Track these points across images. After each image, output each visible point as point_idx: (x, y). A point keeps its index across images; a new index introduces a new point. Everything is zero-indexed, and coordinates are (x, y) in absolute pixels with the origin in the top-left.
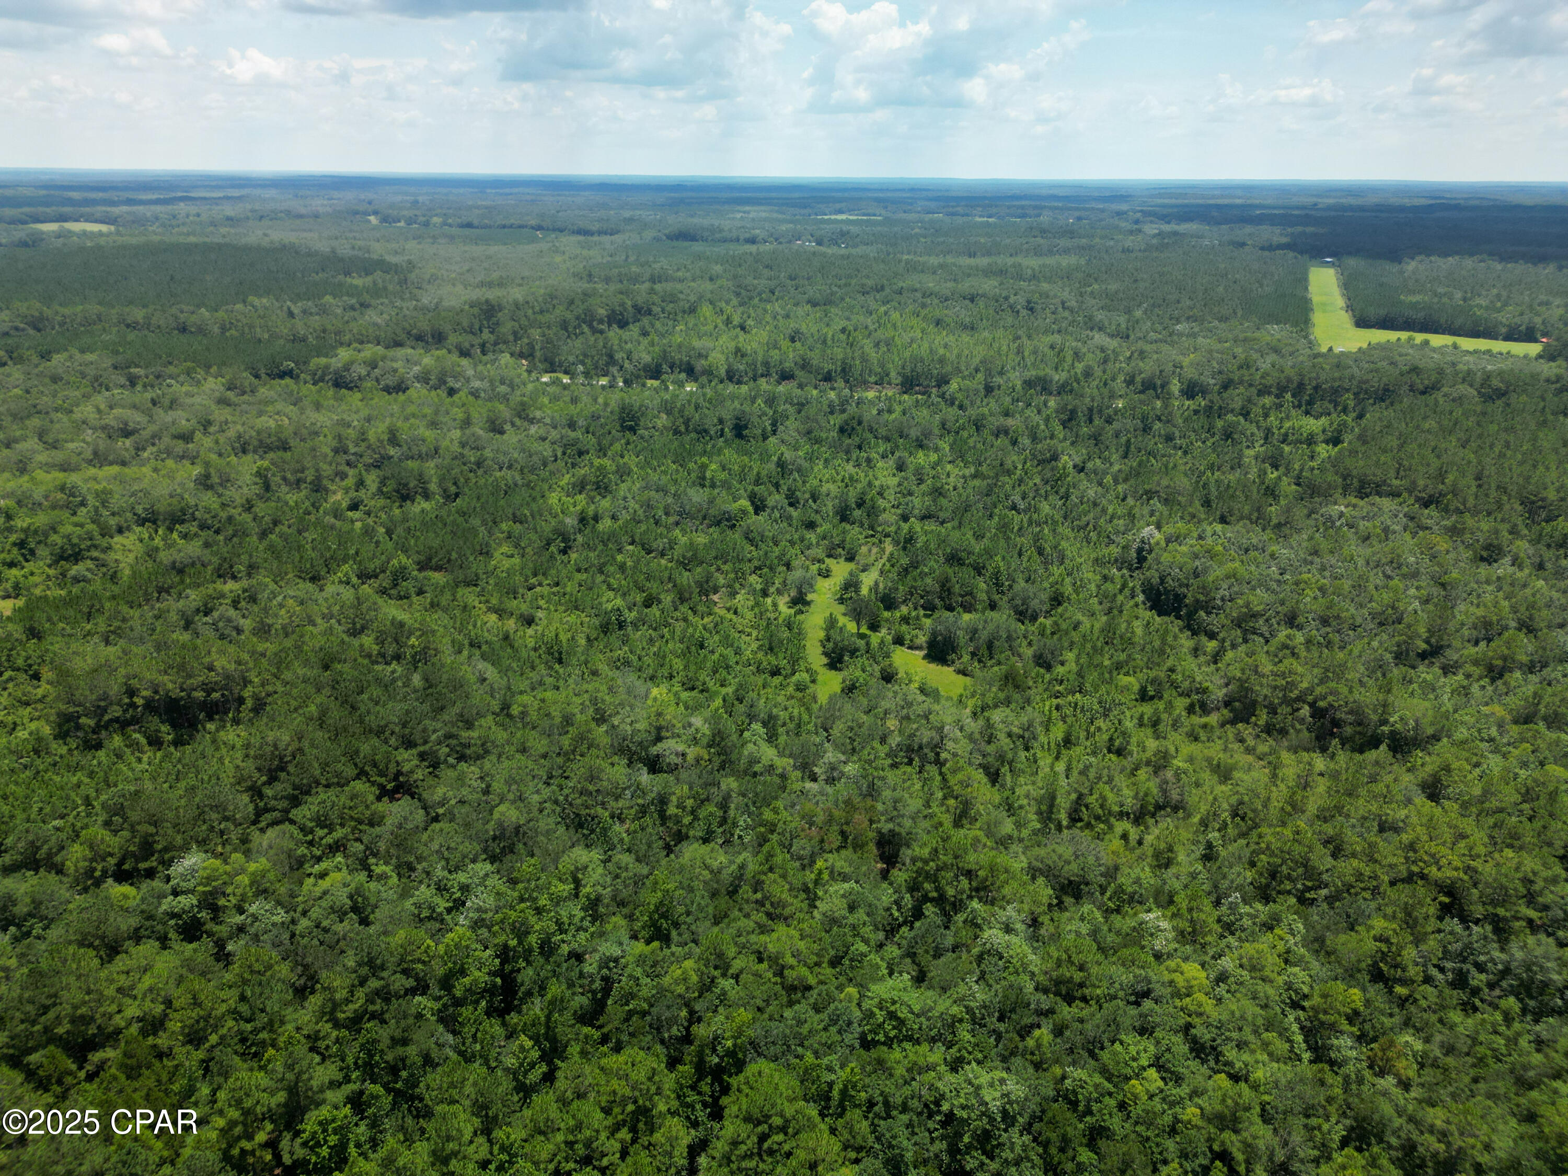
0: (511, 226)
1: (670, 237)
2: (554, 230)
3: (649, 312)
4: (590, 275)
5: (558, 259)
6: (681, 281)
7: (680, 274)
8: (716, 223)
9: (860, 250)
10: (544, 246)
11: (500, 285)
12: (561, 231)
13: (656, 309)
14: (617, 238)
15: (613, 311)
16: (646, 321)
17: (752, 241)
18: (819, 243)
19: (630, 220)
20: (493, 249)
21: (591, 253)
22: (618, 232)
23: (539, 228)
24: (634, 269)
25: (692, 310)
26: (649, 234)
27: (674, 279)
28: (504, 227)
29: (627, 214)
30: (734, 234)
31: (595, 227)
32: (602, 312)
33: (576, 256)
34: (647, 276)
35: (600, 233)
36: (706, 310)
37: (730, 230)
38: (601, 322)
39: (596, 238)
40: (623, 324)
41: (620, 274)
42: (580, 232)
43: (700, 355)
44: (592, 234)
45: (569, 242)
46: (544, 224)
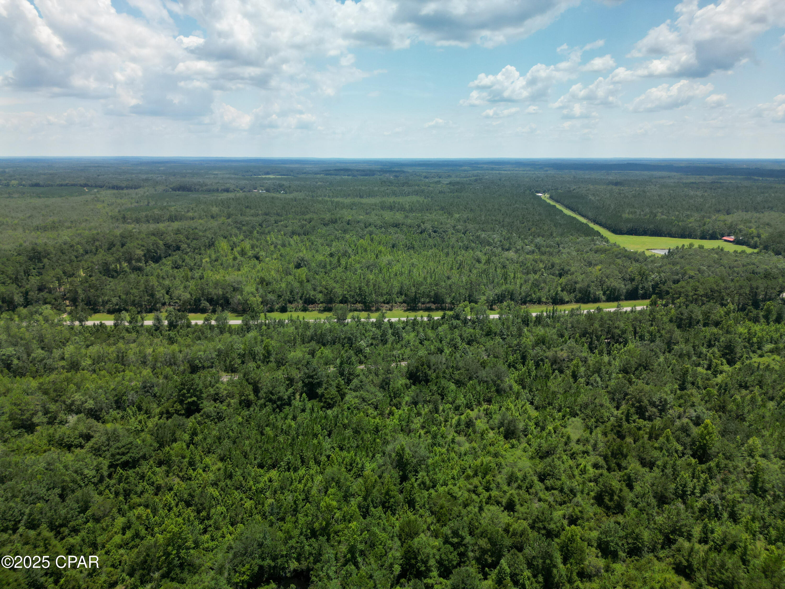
0: (66, 185)
1: (174, 189)
2: (96, 187)
3: (178, 248)
4: (124, 218)
5: (99, 206)
6: (193, 219)
7: (190, 214)
8: (201, 180)
9: (295, 194)
10: (89, 197)
11: (54, 227)
12: (101, 187)
13: (184, 246)
14: (140, 191)
15: (148, 251)
16: (176, 256)
17: (227, 190)
18: (268, 191)
19: (147, 180)
20: (50, 201)
21: (123, 201)
22: (139, 187)
23: (86, 185)
24: (156, 211)
25: (211, 245)
26: (160, 188)
27: (187, 219)
28: (61, 185)
29: (144, 177)
30: (215, 187)
31: (124, 184)
32: (140, 252)
33: (112, 204)
34: (167, 216)
35: (127, 188)
36: (223, 245)
37: (211, 184)
38: (139, 260)
39: (125, 191)
40: (157, 260)
41: (146, 216)
42: (113, 188)
43: (235, 289)
44: (122, 189)
45: (106, 194)
46: (89, 183)
